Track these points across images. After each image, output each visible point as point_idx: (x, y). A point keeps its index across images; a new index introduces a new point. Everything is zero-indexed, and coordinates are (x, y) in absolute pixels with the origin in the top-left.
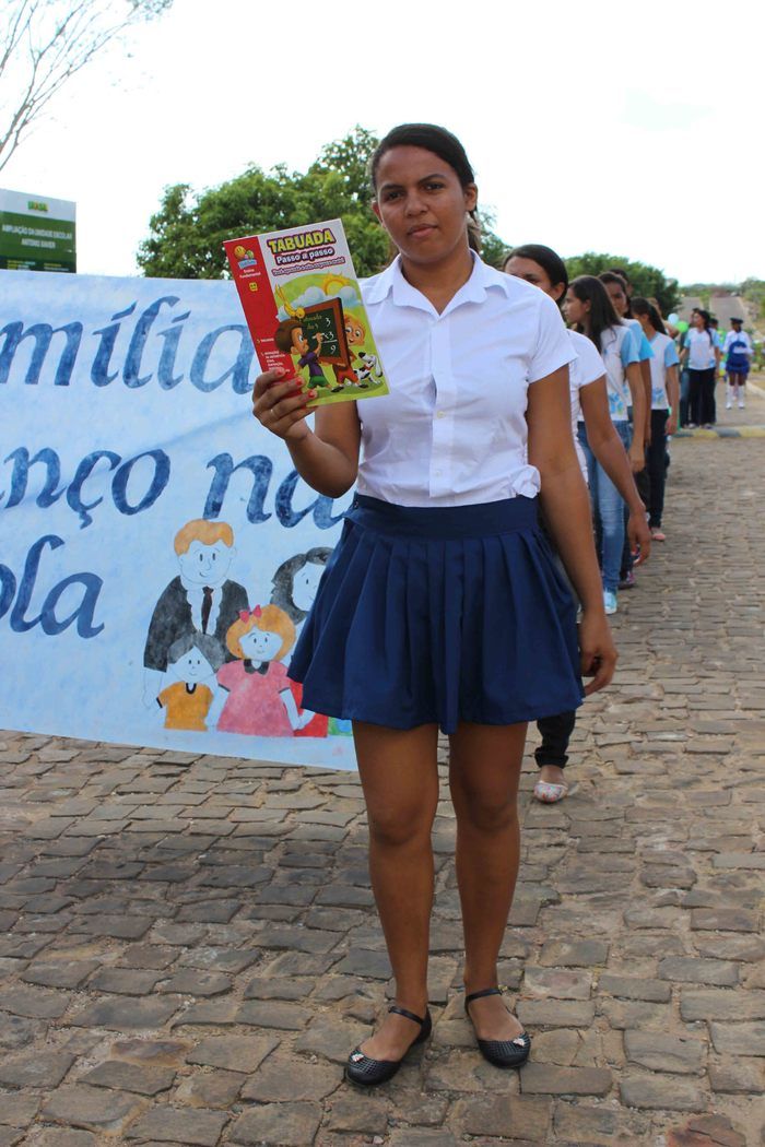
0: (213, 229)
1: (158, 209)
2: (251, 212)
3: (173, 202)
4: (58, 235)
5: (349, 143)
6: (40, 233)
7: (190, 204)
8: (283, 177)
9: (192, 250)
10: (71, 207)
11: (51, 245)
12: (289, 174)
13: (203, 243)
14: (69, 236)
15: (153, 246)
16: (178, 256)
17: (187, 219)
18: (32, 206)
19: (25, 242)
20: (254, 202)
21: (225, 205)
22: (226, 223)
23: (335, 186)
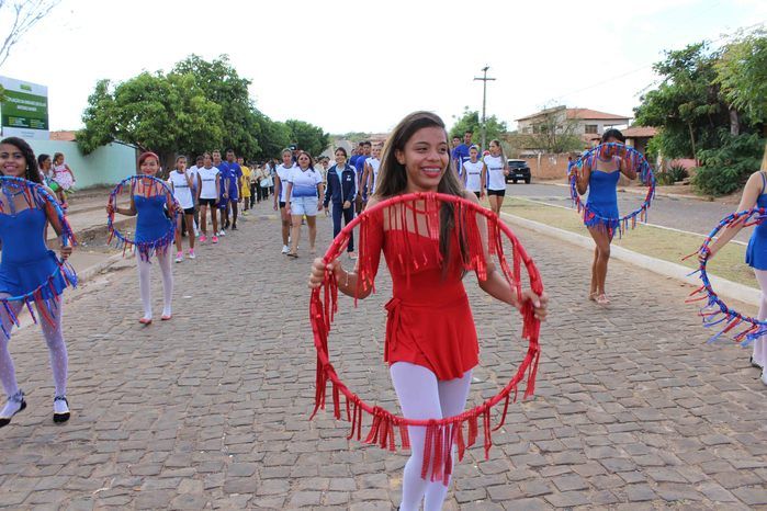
0: (126, 103)
1: (93, 92)
2: (146, 94)
3: (101, 89)
4: (37, 104)
5: (189, 62)
6: (28, 102)
7: (111, 90)
8: (162, 77)
9: (115, 114)
10: (45, 89)
11: (34, 109)
12: (165, 75)
13: (121, 110)
14: (44, 105)
15: (91, 112)
16: (106, 117)
17: (109, 97)
19: (19, 107)
20: (148, 89)
21: (133, 90)
22: (133, 100)
23: (190, 84)
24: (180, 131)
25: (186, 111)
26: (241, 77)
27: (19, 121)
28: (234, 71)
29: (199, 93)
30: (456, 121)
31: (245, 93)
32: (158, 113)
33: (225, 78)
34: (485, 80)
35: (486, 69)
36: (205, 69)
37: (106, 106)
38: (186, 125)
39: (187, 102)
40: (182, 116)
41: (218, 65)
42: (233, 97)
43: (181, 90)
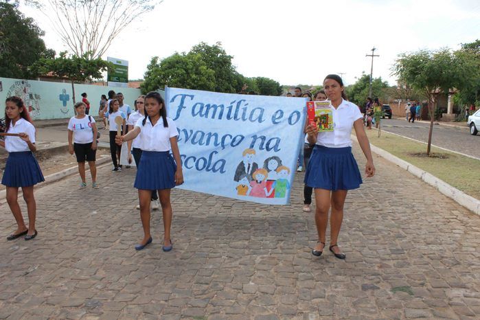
0: (166, 69)
1: (150, 63)
2: (176, 65)
3: (154, 61)
4: (124, 70)
5: (200, 46)
6: (119, 69)
7: (159, 62)
8: (185, 55)
10: (127, 62)
11: (122, 73)
13: (163, 73)
14: (126, 70)
15: (148, 73)
17: (157, 66)
18: (117, 62)
19: (116, 72)
20: (177, 62)
21: (169, 63)
22: (170, 68)
23: (199, 59)
24: (193, 84)
25: (196, 74)
26: (228, 55)
27: (115, 79)
28: (224, 51)
29: (204, 65)
30: (357, 80)
31: (230, 63)
32: (182, 75)
33: (219, 55)
34: (373, 56)
35: (373, 50)
36: (208, 49)
37: (156, 71)
38: (196, 81)
39: (197, 69)
40: (194, 76)
41: (215, 48)
42: (223, 66)
43: (194, 63)
